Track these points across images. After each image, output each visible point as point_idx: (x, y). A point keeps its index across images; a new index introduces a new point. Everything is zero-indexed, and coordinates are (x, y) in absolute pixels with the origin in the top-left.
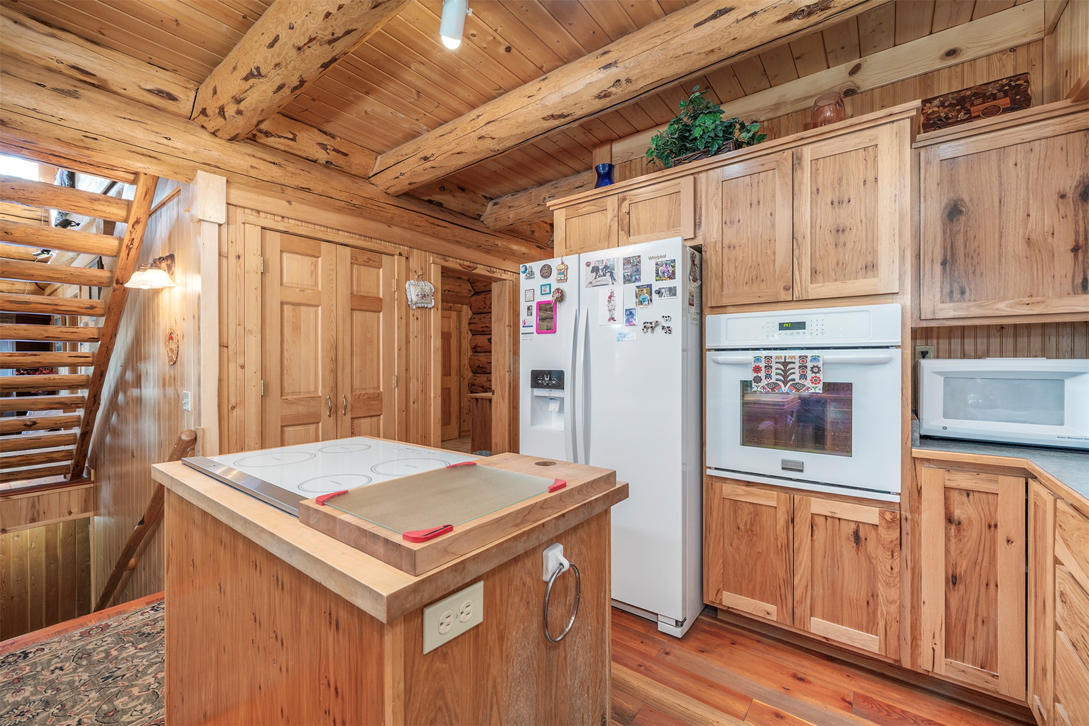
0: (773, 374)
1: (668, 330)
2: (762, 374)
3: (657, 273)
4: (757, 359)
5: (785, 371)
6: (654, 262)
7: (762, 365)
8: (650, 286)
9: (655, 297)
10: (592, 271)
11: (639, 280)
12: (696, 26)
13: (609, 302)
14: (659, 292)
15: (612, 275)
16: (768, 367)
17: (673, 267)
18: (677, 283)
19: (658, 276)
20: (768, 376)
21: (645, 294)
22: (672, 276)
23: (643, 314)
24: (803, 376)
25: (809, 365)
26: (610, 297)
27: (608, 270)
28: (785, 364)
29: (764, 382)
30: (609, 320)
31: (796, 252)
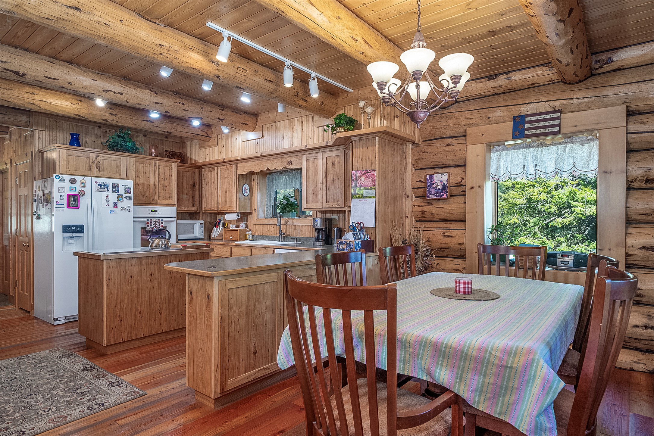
0: (152, 225)
1: (129, 211)
2: (149, 225)
3: (125, 191)
4: (148, 220)
5: (155, 224)
6: (124, 187)
7: (149, 222)
8: (123, 195)
9: (124, 199)
10: (99, 185)
11: (119, 192)
13: (107, 198)
14: (126, 198)
15: (107, 189)
16: (151, 223)
17: (131, 190)
18: (132, 195)
19: (126, 193)
20: (151, 225)
21: (120, 198)
22: (130, 193)
23: (120, 205)
24: (159, 225)
25: (161, 222)
26: (107, 197)
27: (106, 186)
28: (155, 222)
29: (150, 227)
30: (107, 205)
31: (155, 190)
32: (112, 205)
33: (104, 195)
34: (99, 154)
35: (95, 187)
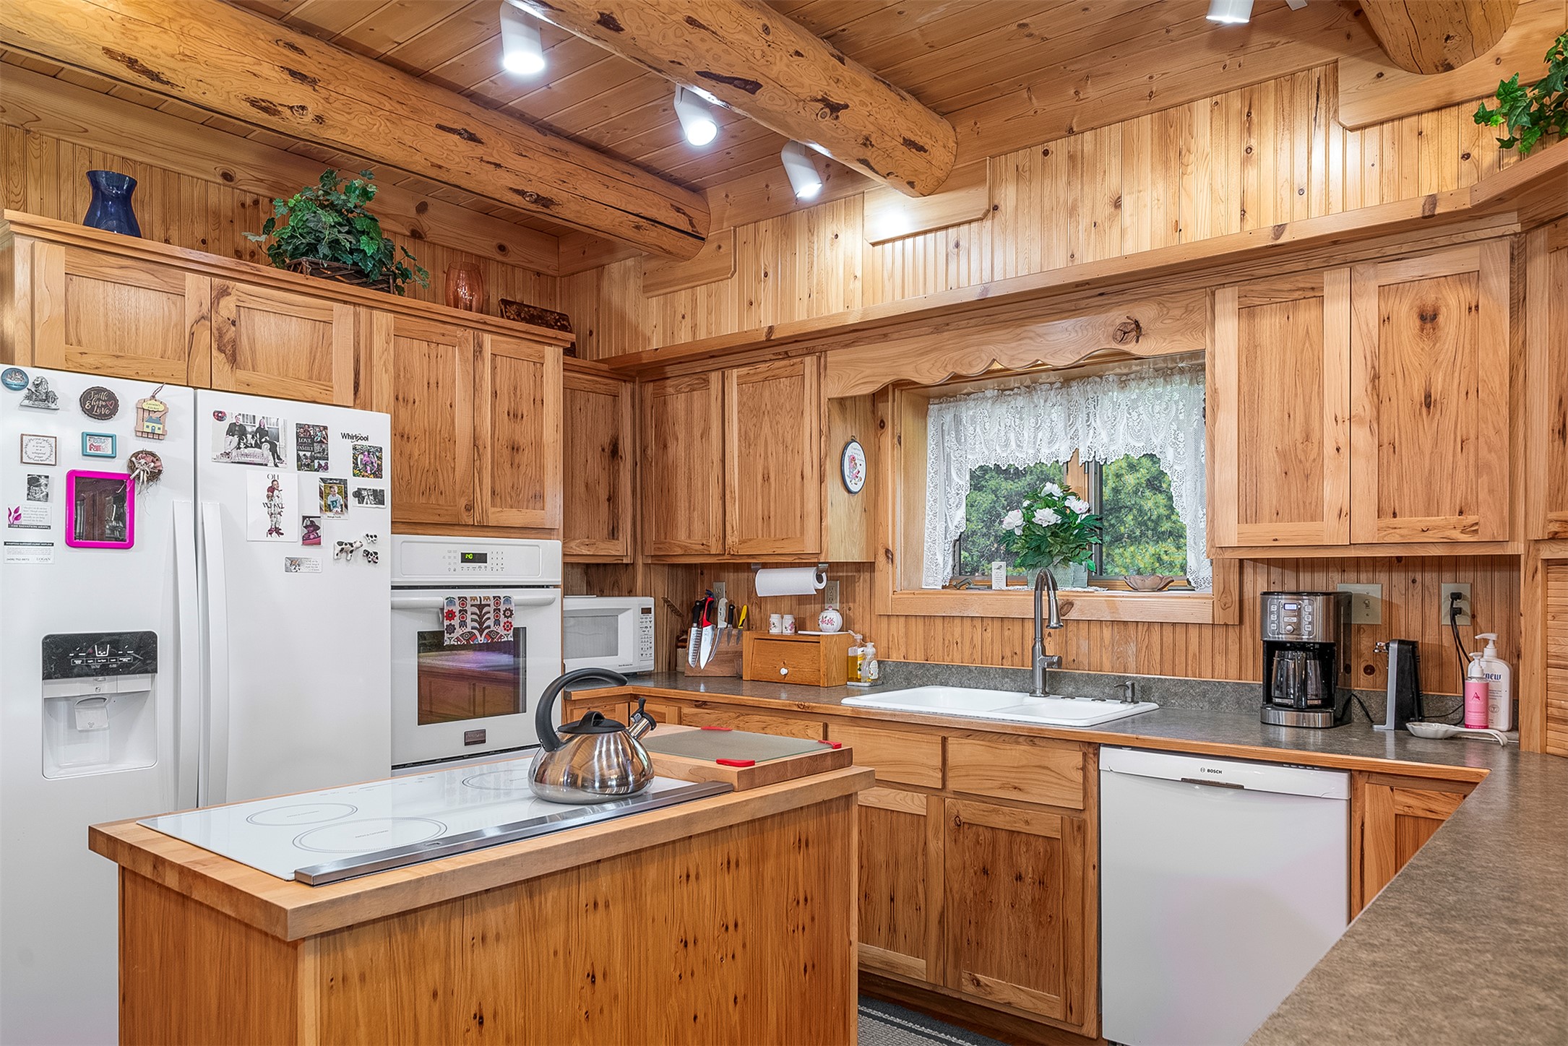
0: (468, 621)
1: (371, 557)
2: (456, 622)
3: (356, 464)
4: (450, 601)
5: (481, 617)
6: (349, 444)
7: (456, 609)
8: (345, 482)
9: (352, 501)
10: (231, 432)
11: (326, 468)
12: (440, 127)
13: (270, 497)
14: (358, 494)
15: (273, 450)
16: (463, 611)
17: (380, 458)
18: (384, 484)
19: (359, 471)
20: (463, 624)
21: (334, 496)
22: (377, 474)
23: (332, 528)
24: (497, 622)
25: (502, 608)
26: (271, 489)
27: (265, 437)
28: (481, 607)
29: (459, 632)
30: (270, 532)
31: (477, 463)
32: (293, 528)
33: (257, 479)
34: (231, 283)
35: (214, 437)
